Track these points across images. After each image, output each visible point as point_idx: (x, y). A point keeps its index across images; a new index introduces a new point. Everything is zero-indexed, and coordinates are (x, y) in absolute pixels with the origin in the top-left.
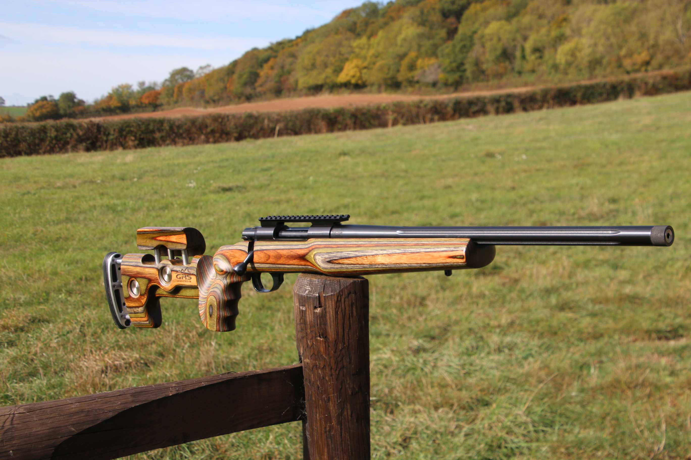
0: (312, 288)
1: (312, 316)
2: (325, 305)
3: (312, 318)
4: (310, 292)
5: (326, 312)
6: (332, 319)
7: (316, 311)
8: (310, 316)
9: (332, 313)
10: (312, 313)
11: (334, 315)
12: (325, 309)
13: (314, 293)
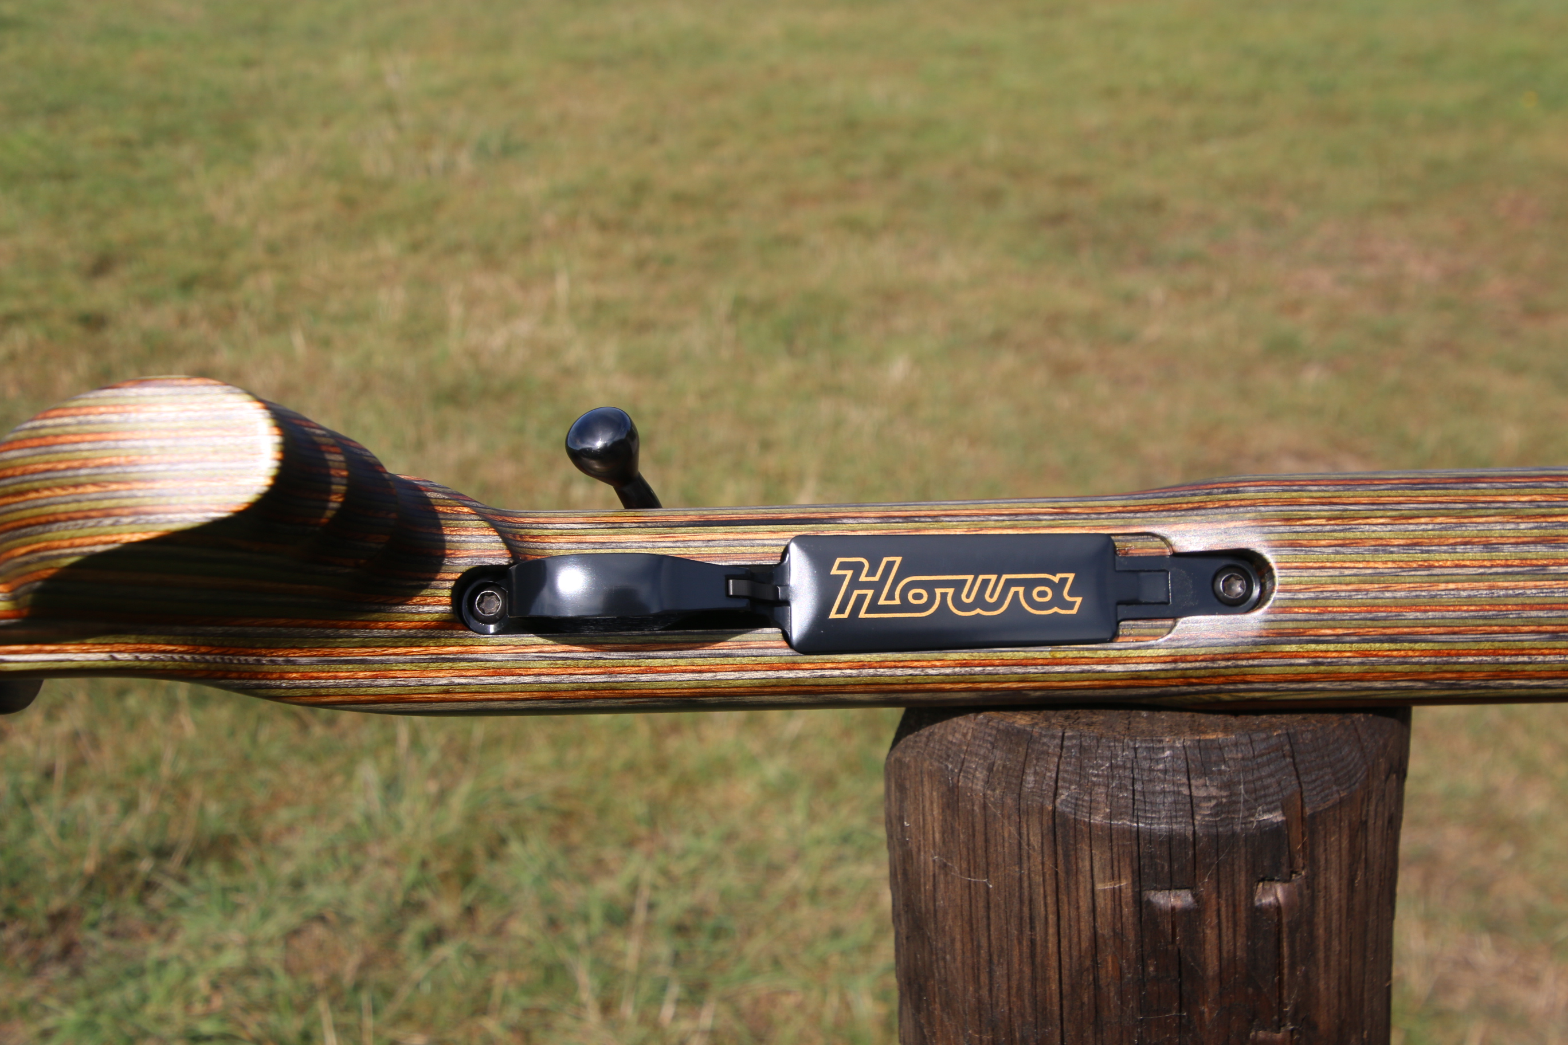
0: (1228, 785)
1: (1242, 930)
2: (1312, 861)
3: (1240, 941)
4: (1219, 809)
5: (1313, 899)
6: (1335, 925)
7: (1268, 900)
8: (1227, 935)
9: (1335, 896)
10: (1242, 915)
11: (1344, 902)
12: (1311, 882)
13: (1251, 811)
